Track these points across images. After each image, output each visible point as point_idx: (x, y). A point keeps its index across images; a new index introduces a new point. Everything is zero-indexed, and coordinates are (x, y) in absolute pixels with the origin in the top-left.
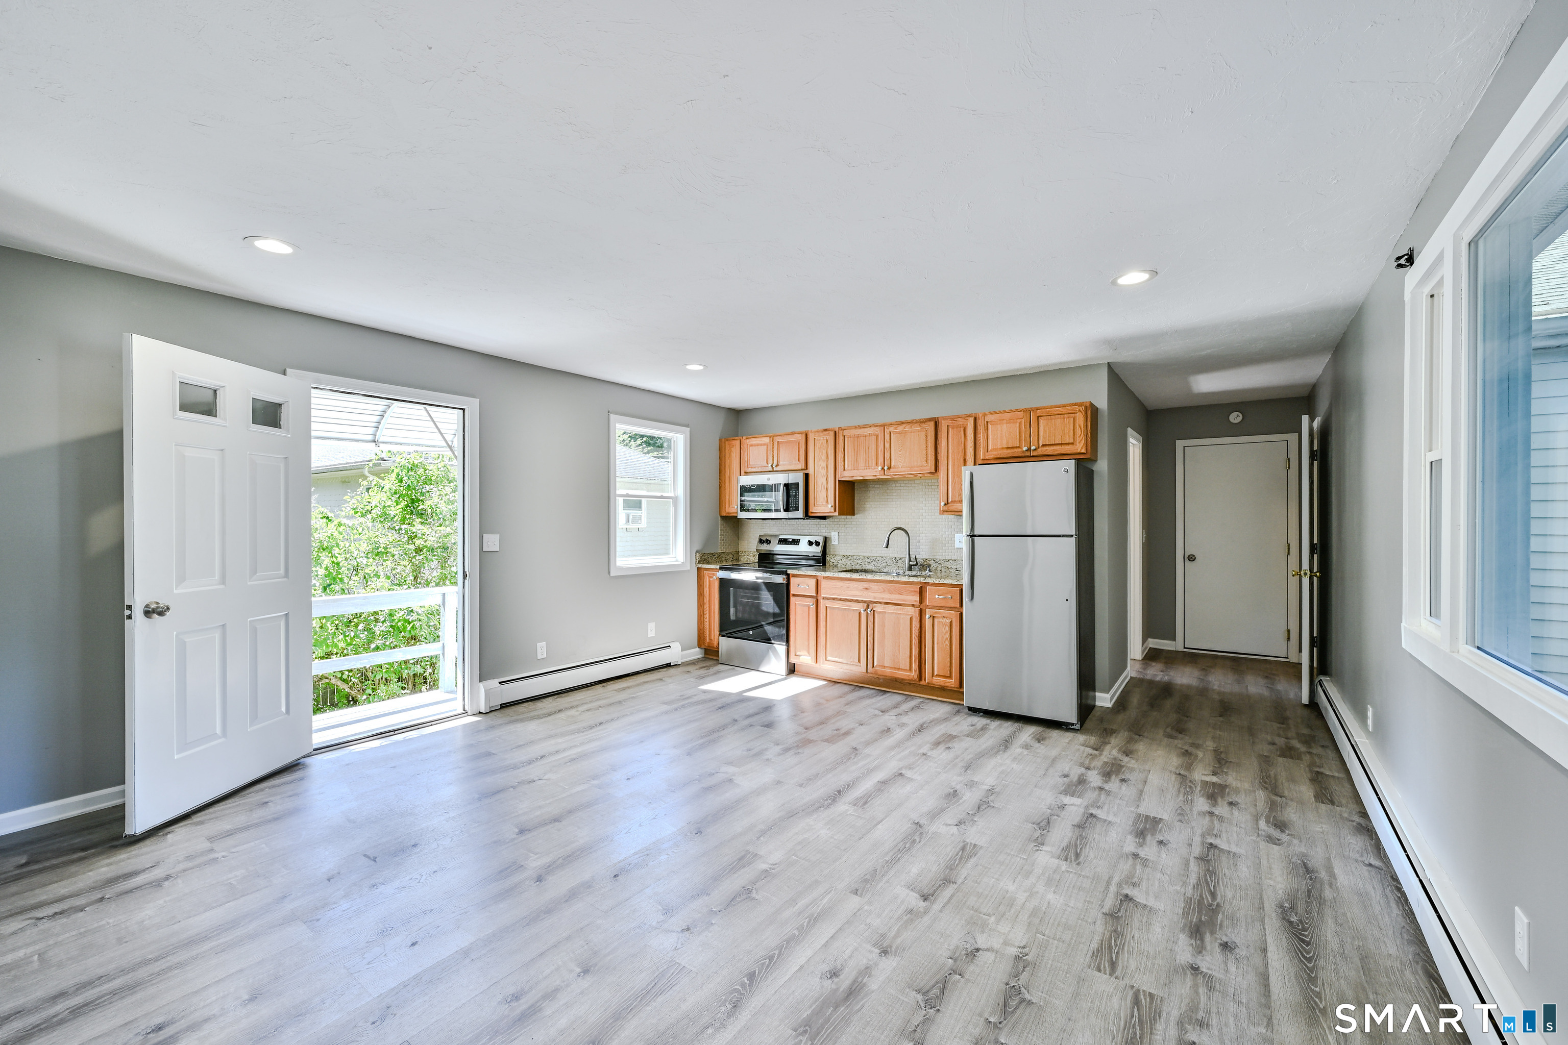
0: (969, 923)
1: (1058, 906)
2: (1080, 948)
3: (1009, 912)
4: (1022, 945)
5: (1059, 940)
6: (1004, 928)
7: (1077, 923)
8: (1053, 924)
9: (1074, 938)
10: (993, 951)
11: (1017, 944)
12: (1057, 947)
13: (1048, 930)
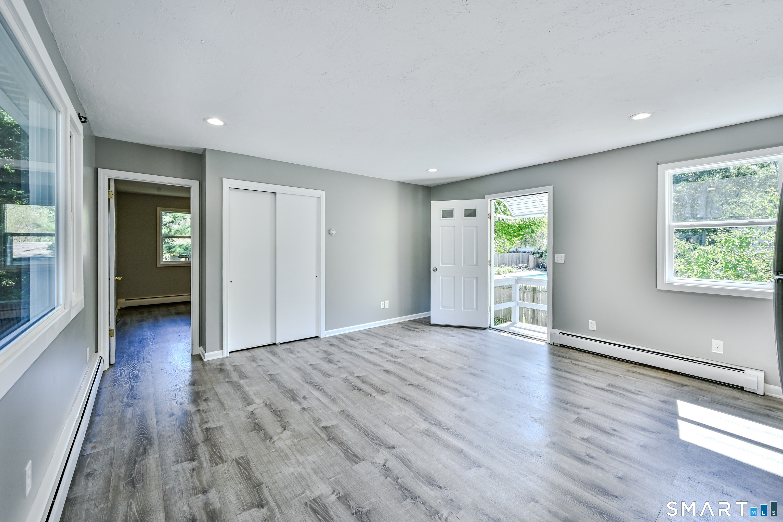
0: (300, 433)
1: (283, 468)
2: (256, 458)
3: (295, 448)
4: (275, 442)
5: (266, 455)
6: (288, 442)
7: (268, 468)
8: (275, 459)
9: (262, 460)
10: (280, 433)
11: (277, 441)
12: (264, 452)
13: (274, 455)
